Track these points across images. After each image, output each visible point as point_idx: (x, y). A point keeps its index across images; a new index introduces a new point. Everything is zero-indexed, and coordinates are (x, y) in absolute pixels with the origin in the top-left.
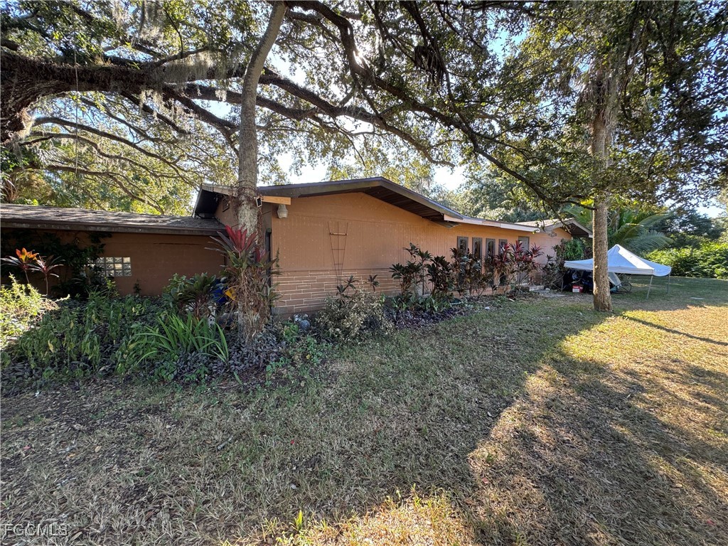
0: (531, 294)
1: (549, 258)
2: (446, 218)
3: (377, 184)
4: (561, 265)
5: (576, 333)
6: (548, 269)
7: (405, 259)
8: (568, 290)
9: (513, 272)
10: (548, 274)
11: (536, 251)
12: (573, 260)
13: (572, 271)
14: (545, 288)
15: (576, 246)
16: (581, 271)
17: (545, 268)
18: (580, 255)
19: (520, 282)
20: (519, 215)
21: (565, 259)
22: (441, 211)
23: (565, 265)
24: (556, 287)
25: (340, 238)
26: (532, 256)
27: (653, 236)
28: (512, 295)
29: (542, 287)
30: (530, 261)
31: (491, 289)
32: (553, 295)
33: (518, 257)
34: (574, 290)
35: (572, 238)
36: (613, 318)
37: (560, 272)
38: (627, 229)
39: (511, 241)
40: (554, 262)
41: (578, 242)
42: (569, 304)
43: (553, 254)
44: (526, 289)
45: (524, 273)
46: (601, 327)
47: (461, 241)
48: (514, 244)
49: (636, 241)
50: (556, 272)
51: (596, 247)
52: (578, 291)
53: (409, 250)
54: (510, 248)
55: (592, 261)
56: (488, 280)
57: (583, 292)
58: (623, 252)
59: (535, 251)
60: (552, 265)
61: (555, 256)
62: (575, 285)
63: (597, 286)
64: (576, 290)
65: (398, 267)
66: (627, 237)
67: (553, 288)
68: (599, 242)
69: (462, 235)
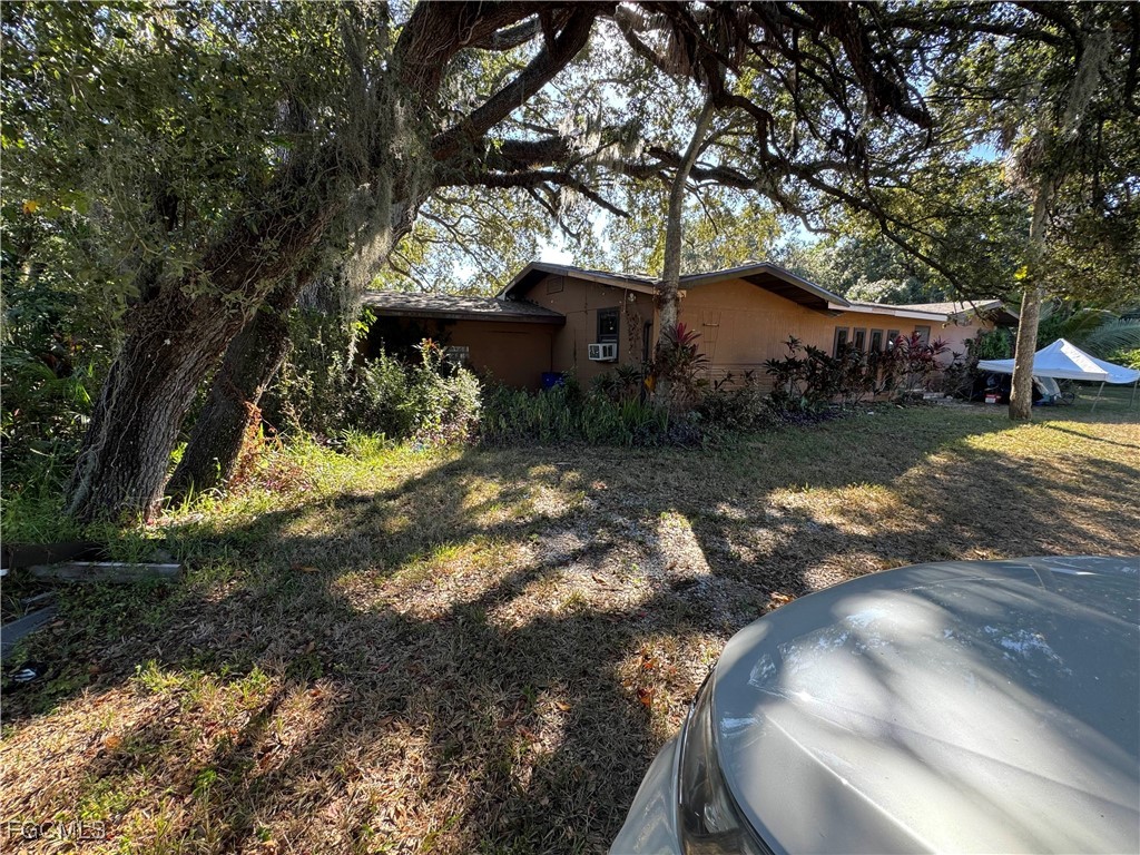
0: (925, 403)
1: (956, 355)
2: (831, 306)
3: (762, 271)
4: (974, 365)
5: (979, 435)
6: (954, 371)
7: (783, 354)
8: (979, 399)
9: (904, 373)
10: (953, 377)
11: (941, 345)
12: (993, 359)
13: (988, 374)
14: (945, 397)
15: (999, 339)
16: (1001, 374)
17: (950, 370)
18: (1004, 352)
19: (911, 387)
20: (914, 290)
21: (979, 358)
22: (826, 298)
23: (979, 366)
24: (961, 396)
25: (713, 329)
26: (932, 352)
27: (1132, 327)
28: (900, 401)
29: (942, 394)
30: (930, 359)
31: (872, 393)
32: (956, 405)
33: (914, 353)
34: (987, 400)
35: (996, 328)
36: (1029, 425)
37: (970, 375)
38: (1085, 316)
39: (905, 333)
40: (963, 362)
41: (1003, 335)
42: (977, 413)
43: (963, 350)
44: (920, 396)
45: (918, 375)
46: (1010, 432)
47: (840, 333)
48: (909, 335)
49: (1099, 334)
50: (965, 375)
51: (1021, 343)
52: (994, 400)
53: (788, 343)
54: (905, 342)
55: (1015, 361)
56: (869, 382)
57: (999, 402)
58: (1067, 348)
59: (937, 346)
60: (960, 365)
61: (965, 354)
62: (990, 392)
63: (1016, 390)
64: (990, 399)
65: (774, 364)
66: (1083, 327)
67: (957, 396)
68: (1026, 338)
69: (842, 325)
